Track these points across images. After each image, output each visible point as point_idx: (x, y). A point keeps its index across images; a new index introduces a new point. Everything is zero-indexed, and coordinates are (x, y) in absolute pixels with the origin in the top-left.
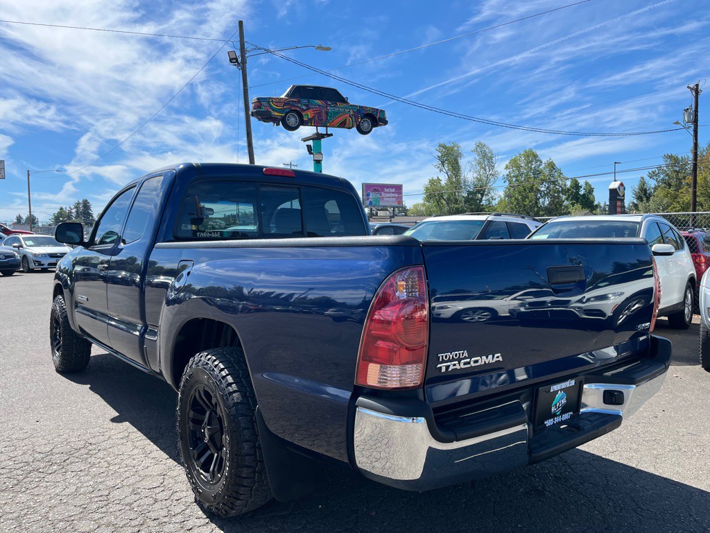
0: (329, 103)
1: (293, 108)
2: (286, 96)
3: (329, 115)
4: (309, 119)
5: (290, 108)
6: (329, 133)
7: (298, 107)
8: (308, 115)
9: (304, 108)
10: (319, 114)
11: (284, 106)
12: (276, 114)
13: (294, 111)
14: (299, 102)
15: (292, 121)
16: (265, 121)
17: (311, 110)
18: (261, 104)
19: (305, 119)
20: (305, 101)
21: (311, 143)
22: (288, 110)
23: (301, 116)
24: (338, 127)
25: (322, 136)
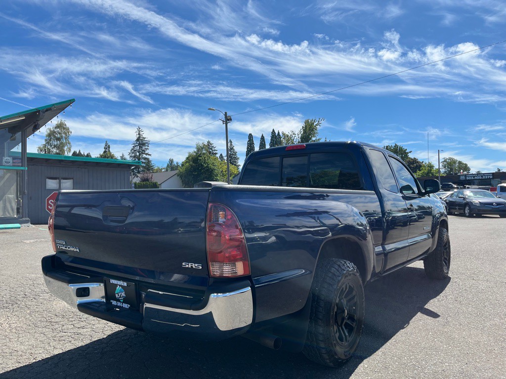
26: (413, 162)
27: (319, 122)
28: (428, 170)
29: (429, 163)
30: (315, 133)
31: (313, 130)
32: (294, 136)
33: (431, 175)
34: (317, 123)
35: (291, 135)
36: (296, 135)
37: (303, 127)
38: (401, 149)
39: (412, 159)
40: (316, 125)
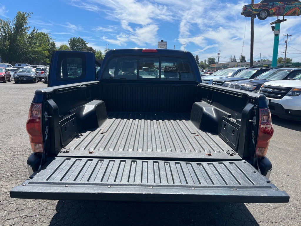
0: (286, 3)
1: (264, 8)
2: (261, 2)
3: (286, 9)
4: (273, 13)
5: (262, 8)
6: (284, 19)
7: (267, 7)
8: (273, 11)
9: (271, 7)
10: (279, 9)
11: (259, 7)
12: (254, 12)
13: (265, 9)
14: (268, 4)
15: (263, 15)
16: (248, 17)
17: (275, 8)
18: (246, 8)
19: (270, 13)
20: (272, 4)
21: (274, 25)
22: (261, 10)
23: (268, 12)
24: (290, 15)
25: (281, 21)
26: (90, 49)
27: (29, 14)
28: (99, 55)
29: (99, 51)
30: (26, 22)
31: (24, 20)
32: (9, 22)
33: (100, 58)
34: (27, 15)
35: (7, 22)
36: (11, 22)
37: (16, 17)
38: (82, 41)
39: (89, 48)
40: (27, 16)
